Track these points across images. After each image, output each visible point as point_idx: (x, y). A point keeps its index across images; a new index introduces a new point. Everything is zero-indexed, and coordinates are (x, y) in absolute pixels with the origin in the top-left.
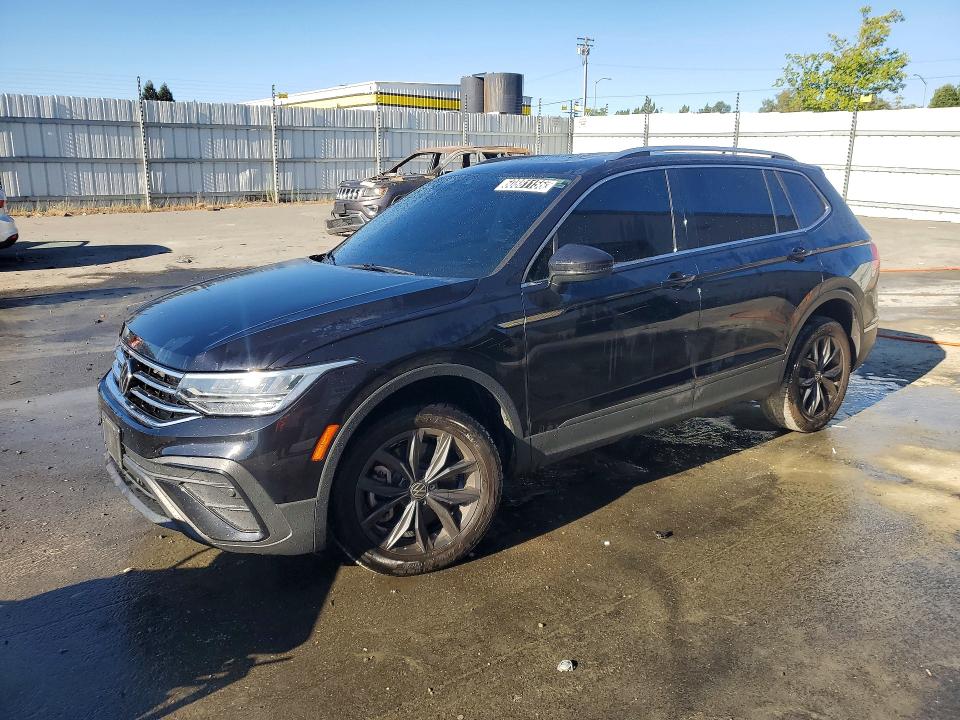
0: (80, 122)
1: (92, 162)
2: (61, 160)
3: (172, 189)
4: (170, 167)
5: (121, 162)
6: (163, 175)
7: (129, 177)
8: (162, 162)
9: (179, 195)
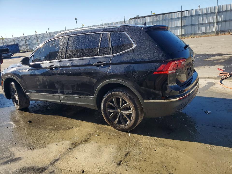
0: (201, 15)
1: (202, 24)
2: (195, 25)
3: (223, 29)
4: (224, 23)
5: (210, 23)
6: (221, 25)
7: (211, 27)
8: (221, 22)
9: (225, 31)
